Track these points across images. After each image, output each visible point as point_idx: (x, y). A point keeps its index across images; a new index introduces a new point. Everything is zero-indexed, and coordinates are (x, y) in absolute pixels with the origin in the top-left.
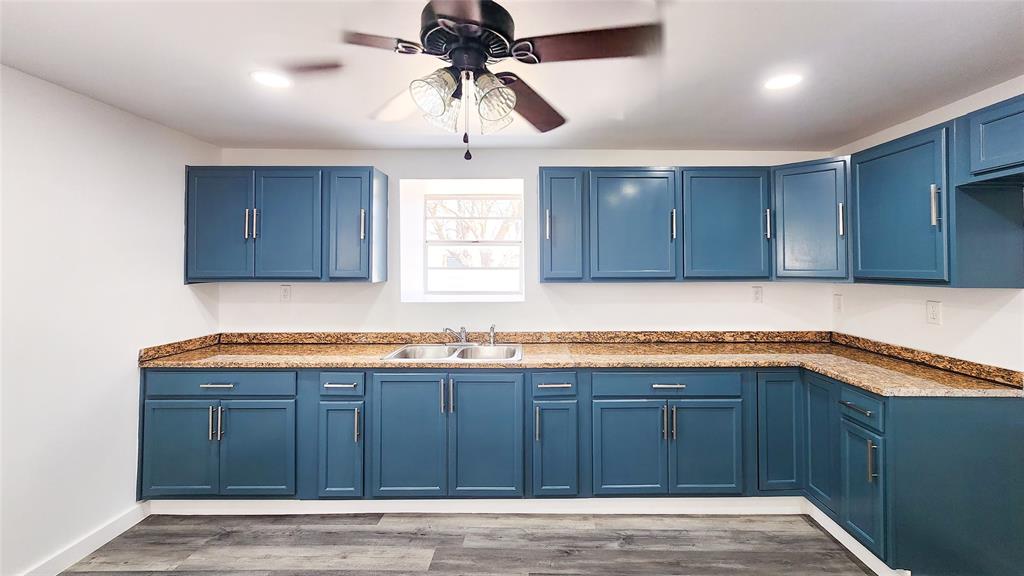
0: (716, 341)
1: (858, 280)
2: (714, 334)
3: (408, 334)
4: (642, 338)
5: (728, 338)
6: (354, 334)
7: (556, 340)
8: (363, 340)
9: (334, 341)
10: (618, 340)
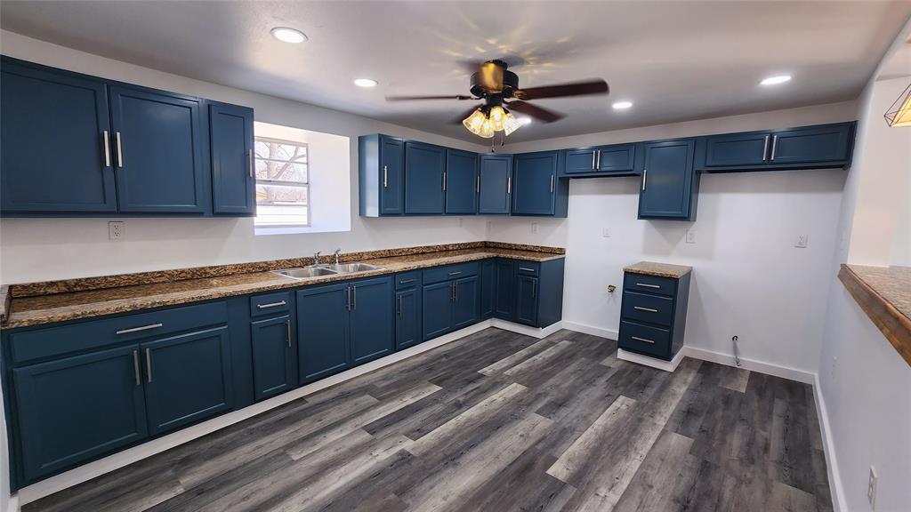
0: (445, 250)
1: (513, 214)
2: (445, 246)
3: (266, 263)
4: (415, 251)
5: (451, 248)
6: (211, 268)
7: (372, 257)
8: (222, 272)
9: (189, 276)
10: (404, 254)
